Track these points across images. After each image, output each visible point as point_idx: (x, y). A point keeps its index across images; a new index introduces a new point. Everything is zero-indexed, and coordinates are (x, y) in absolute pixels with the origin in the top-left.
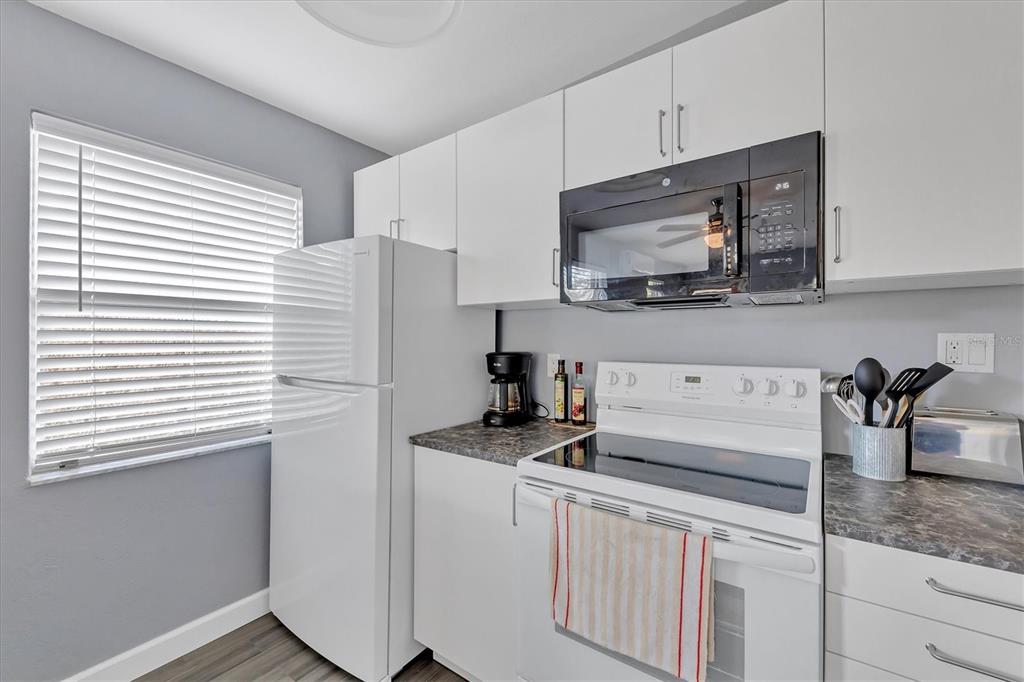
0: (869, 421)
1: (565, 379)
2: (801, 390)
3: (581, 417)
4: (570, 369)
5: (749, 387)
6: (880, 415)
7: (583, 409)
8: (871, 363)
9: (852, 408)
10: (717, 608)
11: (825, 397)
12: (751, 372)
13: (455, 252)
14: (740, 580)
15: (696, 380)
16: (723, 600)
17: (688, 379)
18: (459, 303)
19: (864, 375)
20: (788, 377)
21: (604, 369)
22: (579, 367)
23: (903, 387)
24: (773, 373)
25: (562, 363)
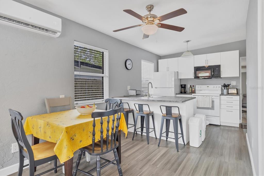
0: (225, 89)
1: (191, 87)
2: (219, 87)
3: (194, 92)
4: (192, 86)
5: (214, 87)
6: (226, 88)
7: (194, 91)
8: (225, 84)
9: (223, 88)
10: (212, 102)
11: (221, 87)
12: (214, 86)
13: (178, 72)
14: (214, 100)
15: (208, 87)
16: (213, 102)
17: (207, 87)
18: (179, 78)
19: (224, 85)
20: (218, 86)
21: (197, 86)
22: (193, 86)
23: (227, 86)
24: (216, 86)
25: (191, 86)
